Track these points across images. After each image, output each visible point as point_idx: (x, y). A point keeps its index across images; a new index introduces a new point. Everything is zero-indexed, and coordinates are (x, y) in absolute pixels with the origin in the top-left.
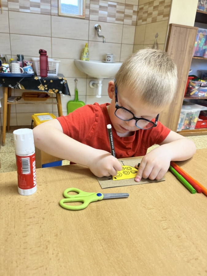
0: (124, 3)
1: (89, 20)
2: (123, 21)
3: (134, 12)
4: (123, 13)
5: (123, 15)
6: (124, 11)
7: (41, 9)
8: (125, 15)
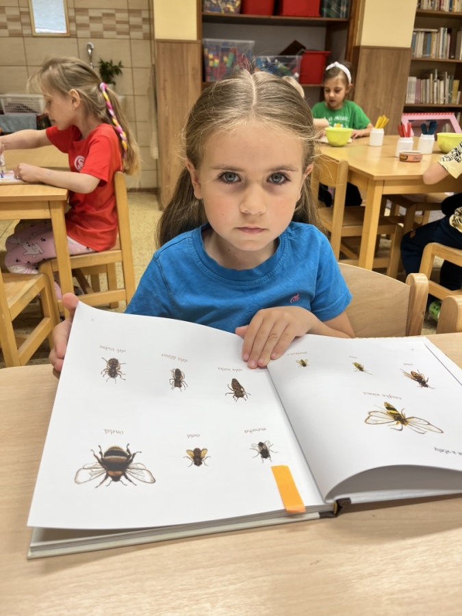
0: (126, 8)
1: (77, 38)
2: (129, 34)
3: (144, 20)
4: (128, 22)
5: (126, 26)
6: (127, 20)
7: (10, 31)
8: (129, 25)
